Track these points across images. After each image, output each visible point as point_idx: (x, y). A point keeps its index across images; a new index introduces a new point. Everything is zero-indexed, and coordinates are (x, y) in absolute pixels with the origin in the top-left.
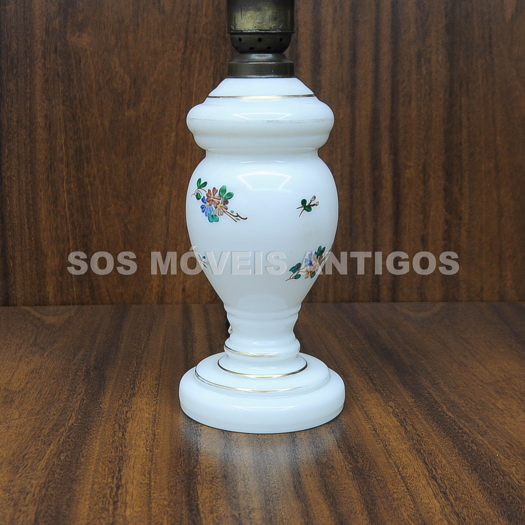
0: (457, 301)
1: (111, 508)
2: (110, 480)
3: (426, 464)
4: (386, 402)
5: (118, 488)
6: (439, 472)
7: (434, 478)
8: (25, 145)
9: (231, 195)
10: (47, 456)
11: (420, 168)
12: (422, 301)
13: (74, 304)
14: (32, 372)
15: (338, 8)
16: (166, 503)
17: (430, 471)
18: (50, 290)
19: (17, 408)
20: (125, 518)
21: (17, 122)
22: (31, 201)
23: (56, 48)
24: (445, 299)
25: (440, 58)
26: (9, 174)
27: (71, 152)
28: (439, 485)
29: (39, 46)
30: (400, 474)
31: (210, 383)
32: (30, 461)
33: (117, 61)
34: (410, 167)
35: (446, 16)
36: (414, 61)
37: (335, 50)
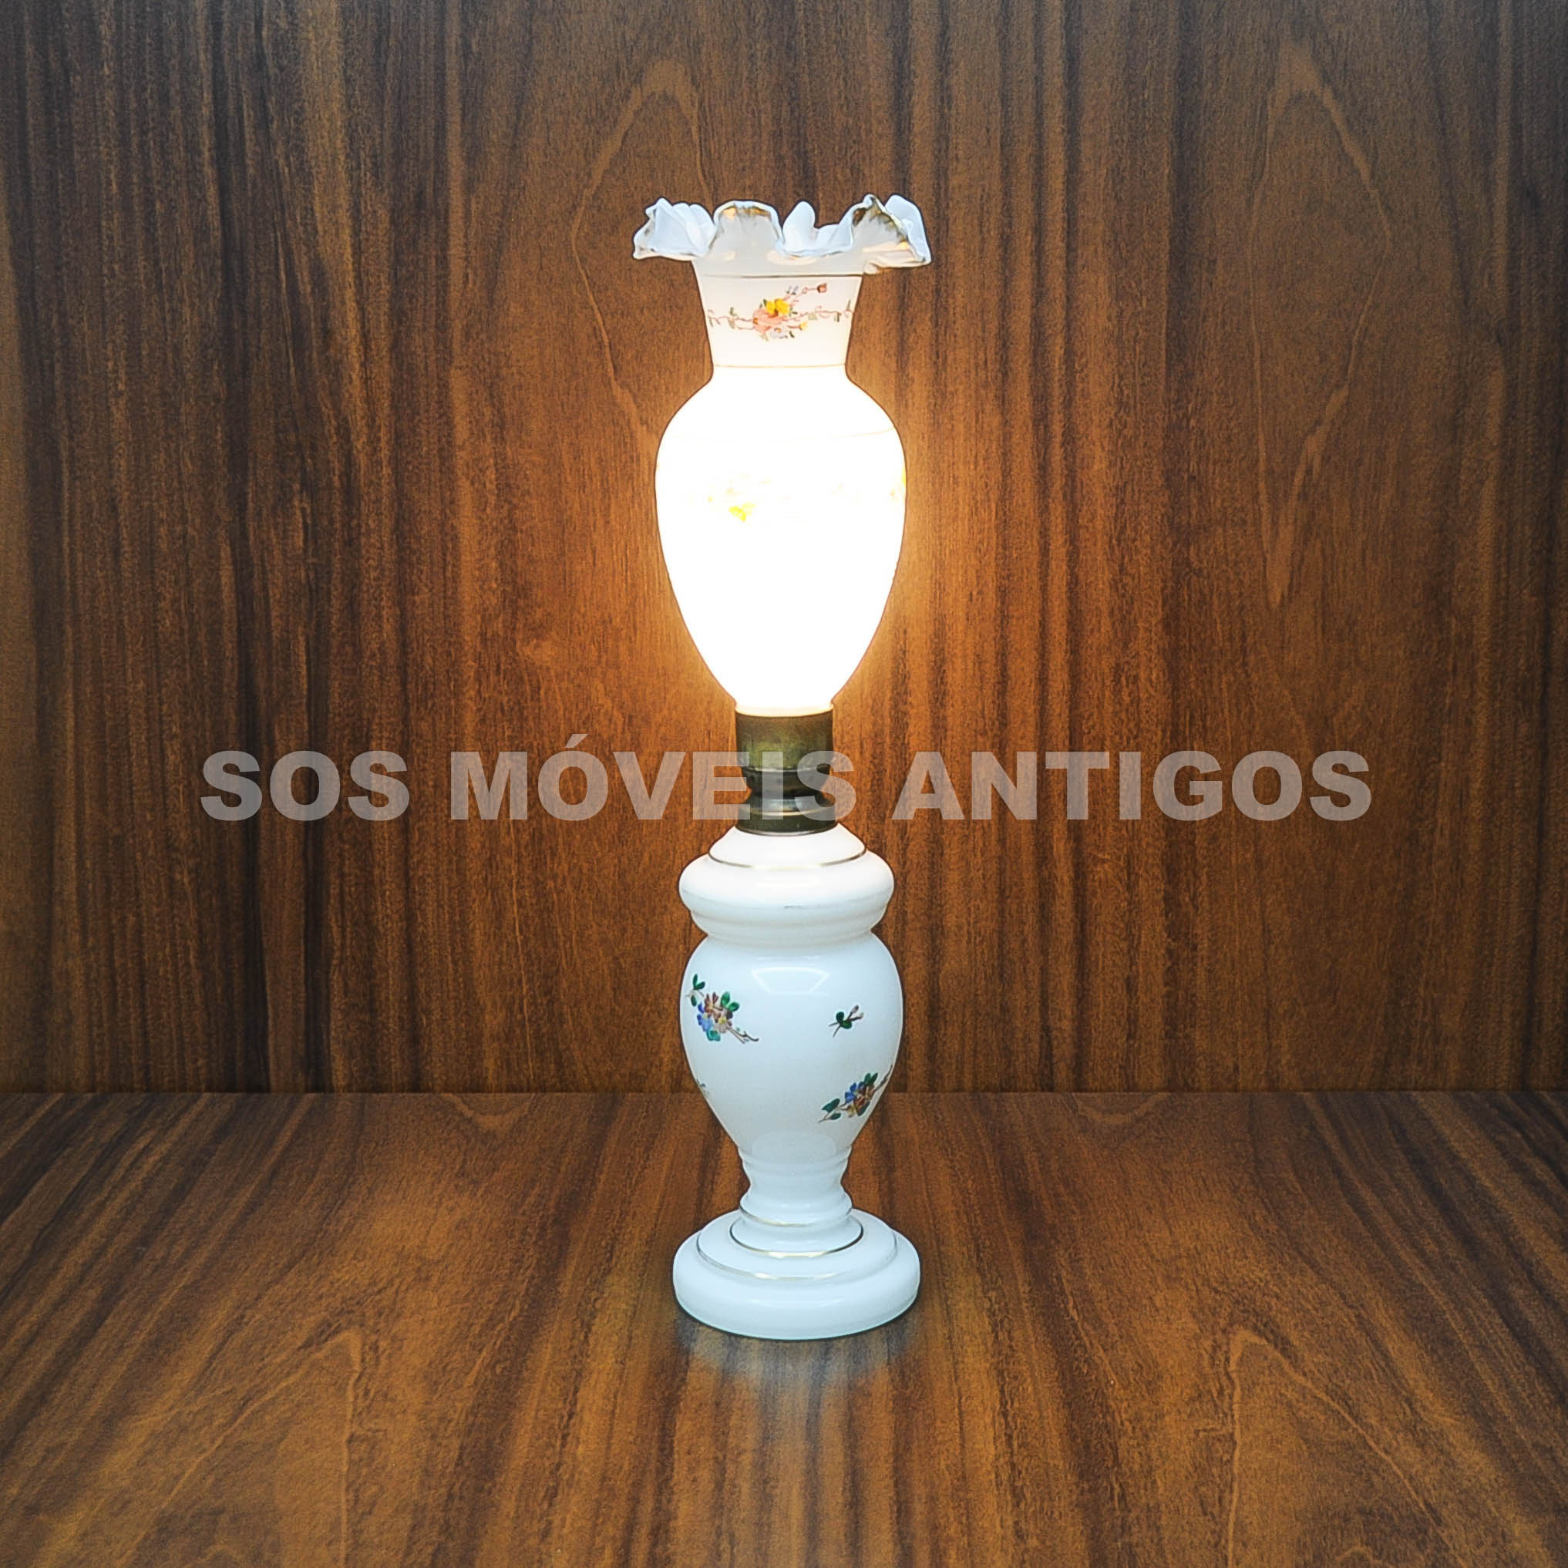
0: (1191, 1090)
1: (559, 1443)
2: (560, 1405)
3: (1002, 1391)
4: (985, 1292)
5: (570, 1417)
6: (1016, 1405)
7: (1005, 1415)
9: (736, 1006)
10: (477, 1368)
11: (1122, 863)
12: (1128, 1090)
13: (529, 1090)
14: (457, 1227)
15: (975, 593)
16: (631, 1438)
17: (1003, 1404)
18: (490, 1064)
19: (435, 1290)
20: (575, 1458)
21: (435, 786)
22: (457, 918)
23: (498, 666)
24: (1171, 1087)
25: (1154, 676)
26: (420, 873)
28: (1007, 1423)
29: (471, 663)
30: (960, 1407)
32: (454, 1374)
33: (600, 687)
34: (1104, 861)
35: (1164, 602)
36: (1108, 682)
37: (971, 665)
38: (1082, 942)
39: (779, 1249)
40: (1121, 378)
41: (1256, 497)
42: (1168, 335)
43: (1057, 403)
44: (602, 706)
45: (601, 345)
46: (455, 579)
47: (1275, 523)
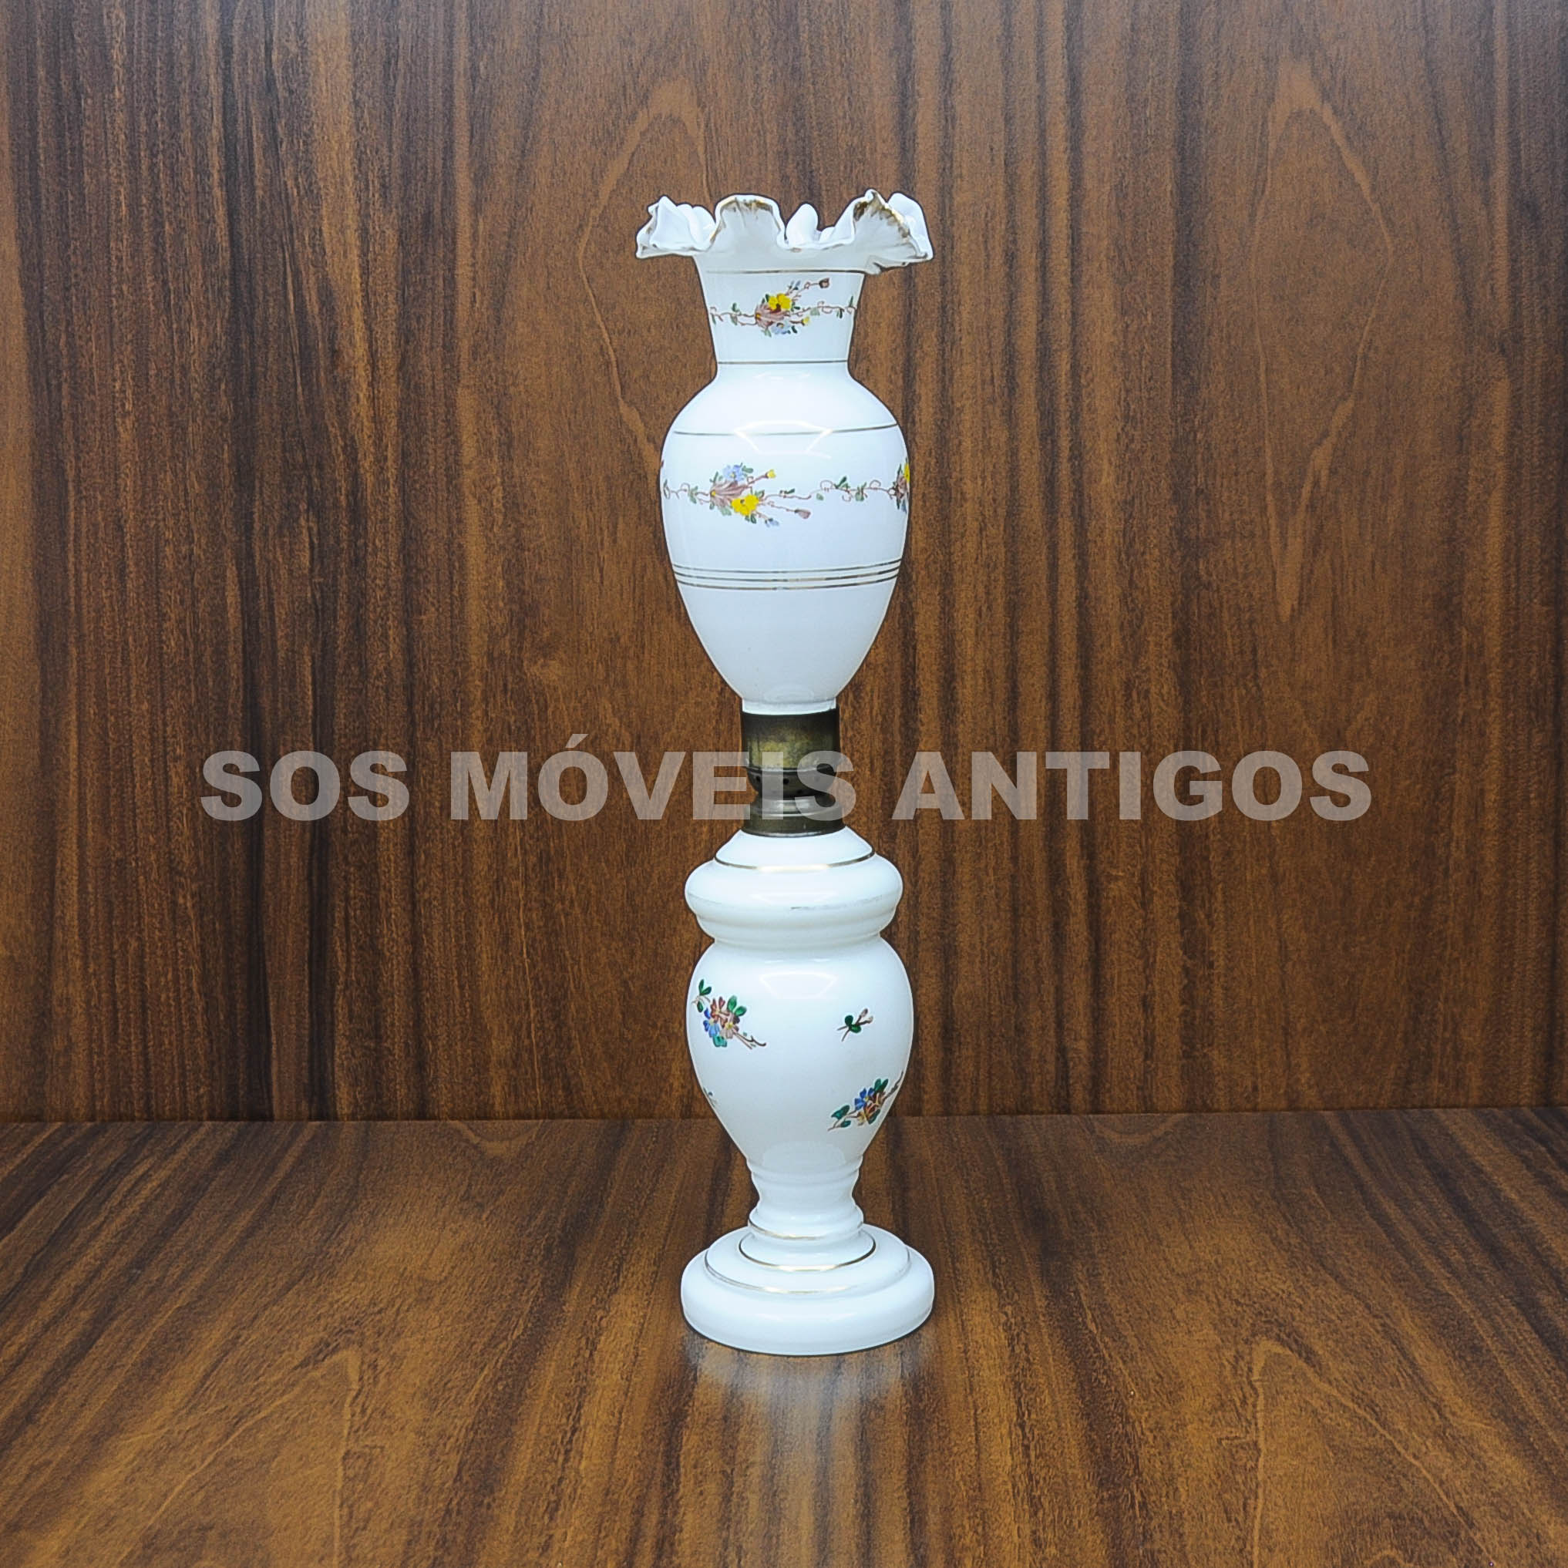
0: (1210, 1110)
1: (561, 1459)
2: (564, 1420)
3: (1019, 1404)
4: (1001, 1306)
5: (574, 1431)
6: (1033, 1416)
7: (1022, 1426)
8: (454, 847)
9: (743, 1010)
10: (478, 1386)
11: (1136, 880)
12: (1146, 1111)
13: (537, 1117)
14: (462, 1249)
15: (984, 609)
16: (636, 1453)
17: (1020, 1415)
18: (497, 1091)
19: (437, 1310)
20: (577, 1472)
22: (464, 942)
23: (505, 685)
24: (1190, 1107)
25: (1165, 690)
26: (426, 895)
27: (533, 859)
28: (1024, 1435)
29: (477, 682)
30: (976, 1419)
31: (723, 1278)
32: (454, 1391)
33: (608, 706)
34: (1117, 878)
35: (1174, 617)
36: (1119, 697)
37: (980, 681)
38: (1096, 962)
39: (789, 1262)
40: (1128, 391)
41: (1264, 510)
42: (1173, 349)
43: (1063, 418)
44: (609, 725)
45: (608, 364)
46: (462, 598)
47: (1283, 536)
